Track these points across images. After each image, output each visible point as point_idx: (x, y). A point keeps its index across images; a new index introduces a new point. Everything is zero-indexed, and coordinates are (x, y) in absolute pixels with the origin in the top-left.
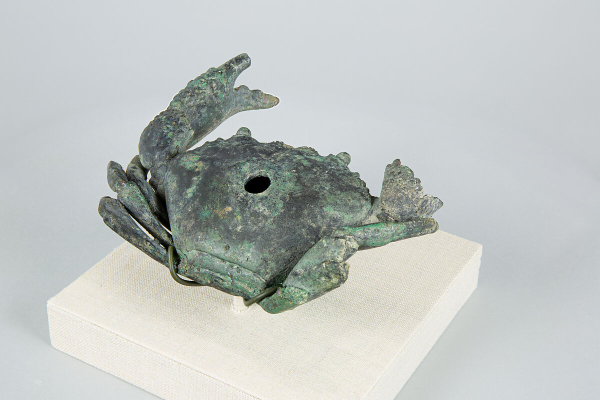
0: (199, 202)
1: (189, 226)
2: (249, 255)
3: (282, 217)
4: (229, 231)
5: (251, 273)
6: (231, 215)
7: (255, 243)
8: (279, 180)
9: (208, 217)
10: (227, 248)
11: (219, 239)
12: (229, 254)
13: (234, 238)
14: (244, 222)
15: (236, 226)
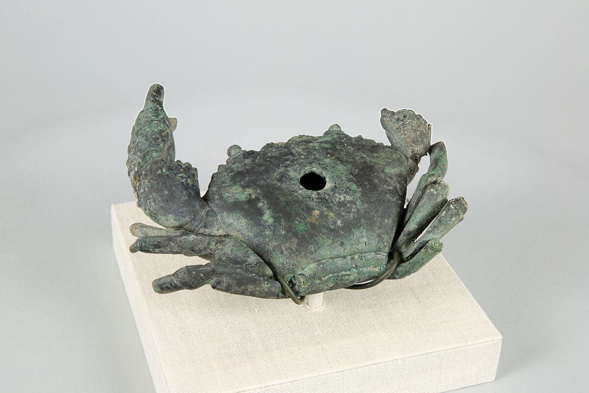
0: (285, 221)
1: (294, 247)
2: (364, 240)
3: (364, 194)
4: (333, 231)
5: (373, 254)
6: (322, 215)
7: (363, 227)
8: (328, 168)
9: (306, 229)
10: (342, 244)
11: (330, 241)
12: (348, 248)
13: (342, 233)
14: (339, 215)
15: (335, 223)
